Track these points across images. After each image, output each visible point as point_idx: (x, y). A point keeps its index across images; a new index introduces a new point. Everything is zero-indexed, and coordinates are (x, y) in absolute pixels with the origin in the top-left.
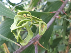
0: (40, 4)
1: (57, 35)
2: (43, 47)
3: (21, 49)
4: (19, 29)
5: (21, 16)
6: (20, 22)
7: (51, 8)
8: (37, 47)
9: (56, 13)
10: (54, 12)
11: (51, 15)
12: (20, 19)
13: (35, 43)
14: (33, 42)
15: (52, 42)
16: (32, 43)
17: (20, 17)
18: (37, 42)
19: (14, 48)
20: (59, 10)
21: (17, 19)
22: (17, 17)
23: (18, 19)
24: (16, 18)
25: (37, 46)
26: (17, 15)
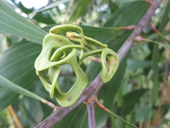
0: (92, 9)
1: (135, 85)
2: (108, 110)
3: (58, 115)
4: (55, 68)
5: (59, 36)
6: (59, 52)
7: (120, 17)
8: (93, 111)
9: (135, 31)
10: (130, 27)
11: (120, 34)
12: (56, 44)
13: (89, 101)
14: (84, 98)
15: (122, 100)
16: (81, 100)
17: (56, 39)
18: (94, 97)
19: (33, 115)
20: (143, 23)
21: (50, 45)
22: (50, 38)
23: (53, 44)
24: (46, 42)
25: (93, 108)
26: (50, 34)
